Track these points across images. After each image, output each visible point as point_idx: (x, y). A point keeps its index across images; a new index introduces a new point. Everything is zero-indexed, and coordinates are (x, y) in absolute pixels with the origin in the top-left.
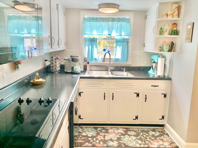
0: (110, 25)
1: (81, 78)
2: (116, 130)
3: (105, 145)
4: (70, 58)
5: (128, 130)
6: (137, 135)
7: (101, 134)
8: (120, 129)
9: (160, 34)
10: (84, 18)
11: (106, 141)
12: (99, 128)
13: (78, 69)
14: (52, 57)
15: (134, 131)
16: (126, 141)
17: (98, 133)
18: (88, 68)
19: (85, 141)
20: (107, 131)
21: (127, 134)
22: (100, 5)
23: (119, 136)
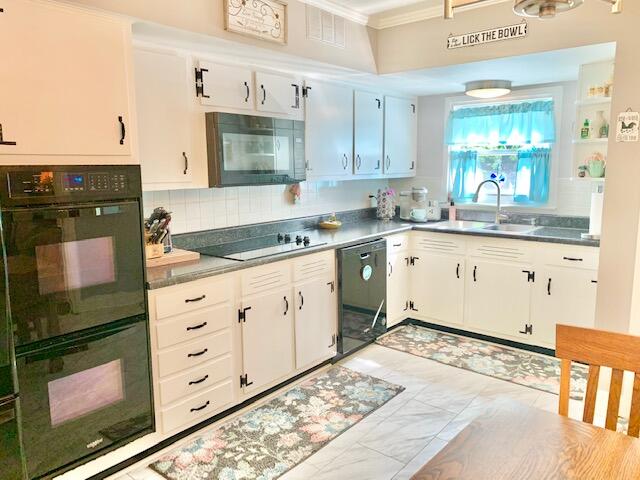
0: (505, 120)
1: (413, 229)
2: (478, 345)
3: (428, 356)
4: (409, 192)
5: (505, 352)
6: (513, 362)
7: (440, 343)
8: (489, 347)
9: (583, 137)
10: (452, 112)
11: (437, 352)
12: (448, 336)
13: (421, 214)
14: (379, 191)
15: (516, 357)
16: (476, 362)
17: (436, 341)
18: (452, 215)
19: (401, 343)
20: (457, 343)
21: (493, 355)
22: (467, 84)
23: (470, 354)
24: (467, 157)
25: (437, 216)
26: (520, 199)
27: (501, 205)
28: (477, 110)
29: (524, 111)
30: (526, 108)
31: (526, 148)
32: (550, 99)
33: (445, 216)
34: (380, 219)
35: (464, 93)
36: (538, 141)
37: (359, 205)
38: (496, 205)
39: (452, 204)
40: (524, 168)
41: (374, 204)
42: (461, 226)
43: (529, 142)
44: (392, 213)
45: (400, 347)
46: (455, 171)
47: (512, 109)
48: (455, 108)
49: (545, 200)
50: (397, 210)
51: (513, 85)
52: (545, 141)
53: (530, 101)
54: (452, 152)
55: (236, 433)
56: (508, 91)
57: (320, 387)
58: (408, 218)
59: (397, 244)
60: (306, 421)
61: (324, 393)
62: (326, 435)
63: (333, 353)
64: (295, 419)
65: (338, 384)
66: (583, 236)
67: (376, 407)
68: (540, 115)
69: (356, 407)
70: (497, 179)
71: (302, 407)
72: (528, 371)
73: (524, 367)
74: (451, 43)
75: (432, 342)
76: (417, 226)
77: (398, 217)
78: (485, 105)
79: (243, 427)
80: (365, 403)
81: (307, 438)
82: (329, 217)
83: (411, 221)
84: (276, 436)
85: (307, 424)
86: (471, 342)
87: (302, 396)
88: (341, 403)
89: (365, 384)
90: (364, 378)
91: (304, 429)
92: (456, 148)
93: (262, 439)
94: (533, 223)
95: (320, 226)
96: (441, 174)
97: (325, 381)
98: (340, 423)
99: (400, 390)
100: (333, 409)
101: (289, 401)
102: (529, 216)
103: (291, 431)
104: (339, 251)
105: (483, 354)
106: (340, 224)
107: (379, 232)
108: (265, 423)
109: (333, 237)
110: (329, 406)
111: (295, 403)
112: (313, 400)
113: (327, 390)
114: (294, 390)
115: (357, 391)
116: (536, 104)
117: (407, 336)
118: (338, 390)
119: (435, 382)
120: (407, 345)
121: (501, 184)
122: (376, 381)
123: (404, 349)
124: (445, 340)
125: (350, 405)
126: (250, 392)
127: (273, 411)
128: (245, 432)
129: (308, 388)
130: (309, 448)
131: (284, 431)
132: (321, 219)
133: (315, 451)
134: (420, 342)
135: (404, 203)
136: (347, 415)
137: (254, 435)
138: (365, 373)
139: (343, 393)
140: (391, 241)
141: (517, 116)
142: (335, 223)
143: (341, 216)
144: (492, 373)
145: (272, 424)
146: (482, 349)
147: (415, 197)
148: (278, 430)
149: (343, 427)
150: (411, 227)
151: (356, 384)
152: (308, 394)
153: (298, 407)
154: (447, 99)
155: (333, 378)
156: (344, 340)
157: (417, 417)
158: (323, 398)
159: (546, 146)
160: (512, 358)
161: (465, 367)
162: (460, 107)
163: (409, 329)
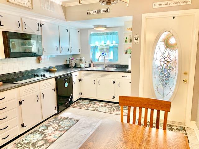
1: (81, 70)
2: (101, 104)
3: (87, 109)
4: (79, 59)
5: (108, 105)
6: (110, 108)
7: (90, 104)
8: (104, 104)
9: (126, 42)
10: (90, 34)
11: (89, 107)
12: (92, 102)
13: (83, 65)
14: (69, 58)
15: (111, 106)
16: (100, 109)
17: (89, 104)
18: (92, 66)
19: (78, 106)
20: (95, 103)
21: (105, 106)
22: (94, 26)
23: (99, 106)
24: (95, 48)
25: (88, 66)
26: (110, 60)
27: (106, 62)
28: (98, 34)
29: (111, 35)
30: (111, 34)
31: (112, 45)
32: (117, 31)
33: (90, 66)
34: (70, 67)
35: (93, 29)
36: (114, 43)
37: (63, 63)
38: (104, 62)
39: (92, 62)
40: (111, 51)
41: (68, 63)
42: (95, 69)
43: (112, 44)
44: (74, 65)
45: (78, 107)
46: (92, 52)
47: (107, 34)
48: (91, 33)
49: (117, 60)
50: (76, 64)
51: (107, 27)
52: (116, 44)
53: (112, 32)
54: (91, 47)
55: (21, 144)
56: (106, 28)
57: (52, 123)
58: (79, 67)
59: (76, 75)
60: (46, 135)
61: (53, 125)
62: (53, 139)
63: (56, 112)
64: (43, 136)
65: (58, 122)
66: (127, 70)
67: (70, 127)
68: (115, 36)
69: (64, 128)
70: (104, 54)
71: (45, 131)
72: (114, 109)
73: (114, 108)
74: (88, 13)
75: (87, 104)
76: (82, 69)
77: (76, 67)
78: (100, 32)
79: (23, 142)
80: (67, 127)
81: (47, 141)
82: (53, 67)
83: (80, 68)
84: (36, 143)
85: (47, 136)
86: (99, 103)
87: (45, 128)
88: (59, 127)
89: (67, 120)
90: (66, 119)
91: (46, 138)
92: (92, 45)
93: (30, 144)
94: (114, 67)
95: (49, 70)
96: (88, 53)
97: (53, 121)
98: (58, 134)
99: (78, 121)
100: (56, 130)
101: (40, 130)
102: (113, 65)
103: (41, 140)
104: (56, 79)
105: (102, 106)
106: (57, 69)
107: (70, 71)
108: (32, 139)
109: (54, 73)
110: (55, 129)
111: (43, 130)
112: (49, 128)
113: (54, 124)
114: (42, 126)
115: (64, 123)
116: (114, 32)
117: (80, 103)
118: (58, 124)
119: (88, 116)
120: (80, 106)
121: (105, 56)
122: (70, 119)
123: (79, 107)
124: (91, 103)
125: (62, 128)
126: (25, 129)
127: (35, 134)
128: (24, 143)
129: (47, 124)
130: (48, 144)
131: (38, 141)
132: (50, 68)
133: (50, 145)
134: (84, 105)
135: (77, 62)
136: (61, 131)
137: (28, 144)
138: (66, 117)
139: (59, 124)
140: (74, 74)
141: (109, 36)
142: (55, 69)
143: (57, 67)
144: (105, 111)
145: (35, 139)
146: (102, 105)
147: (81, 60)
148: (37, 140)
149: (59, 135)
150: (80, 70)
151: (64, 121)
152: (47, 127)
153: (44, 131)
154: (89, 30)
155: (56, 120)
156: (60, 107)
157: (83, 128)
158: (53, 127)
159: (117, 45)
160: (110, 106)
161: (97, 111)
162: (93, 33)
163: (81, 101)
